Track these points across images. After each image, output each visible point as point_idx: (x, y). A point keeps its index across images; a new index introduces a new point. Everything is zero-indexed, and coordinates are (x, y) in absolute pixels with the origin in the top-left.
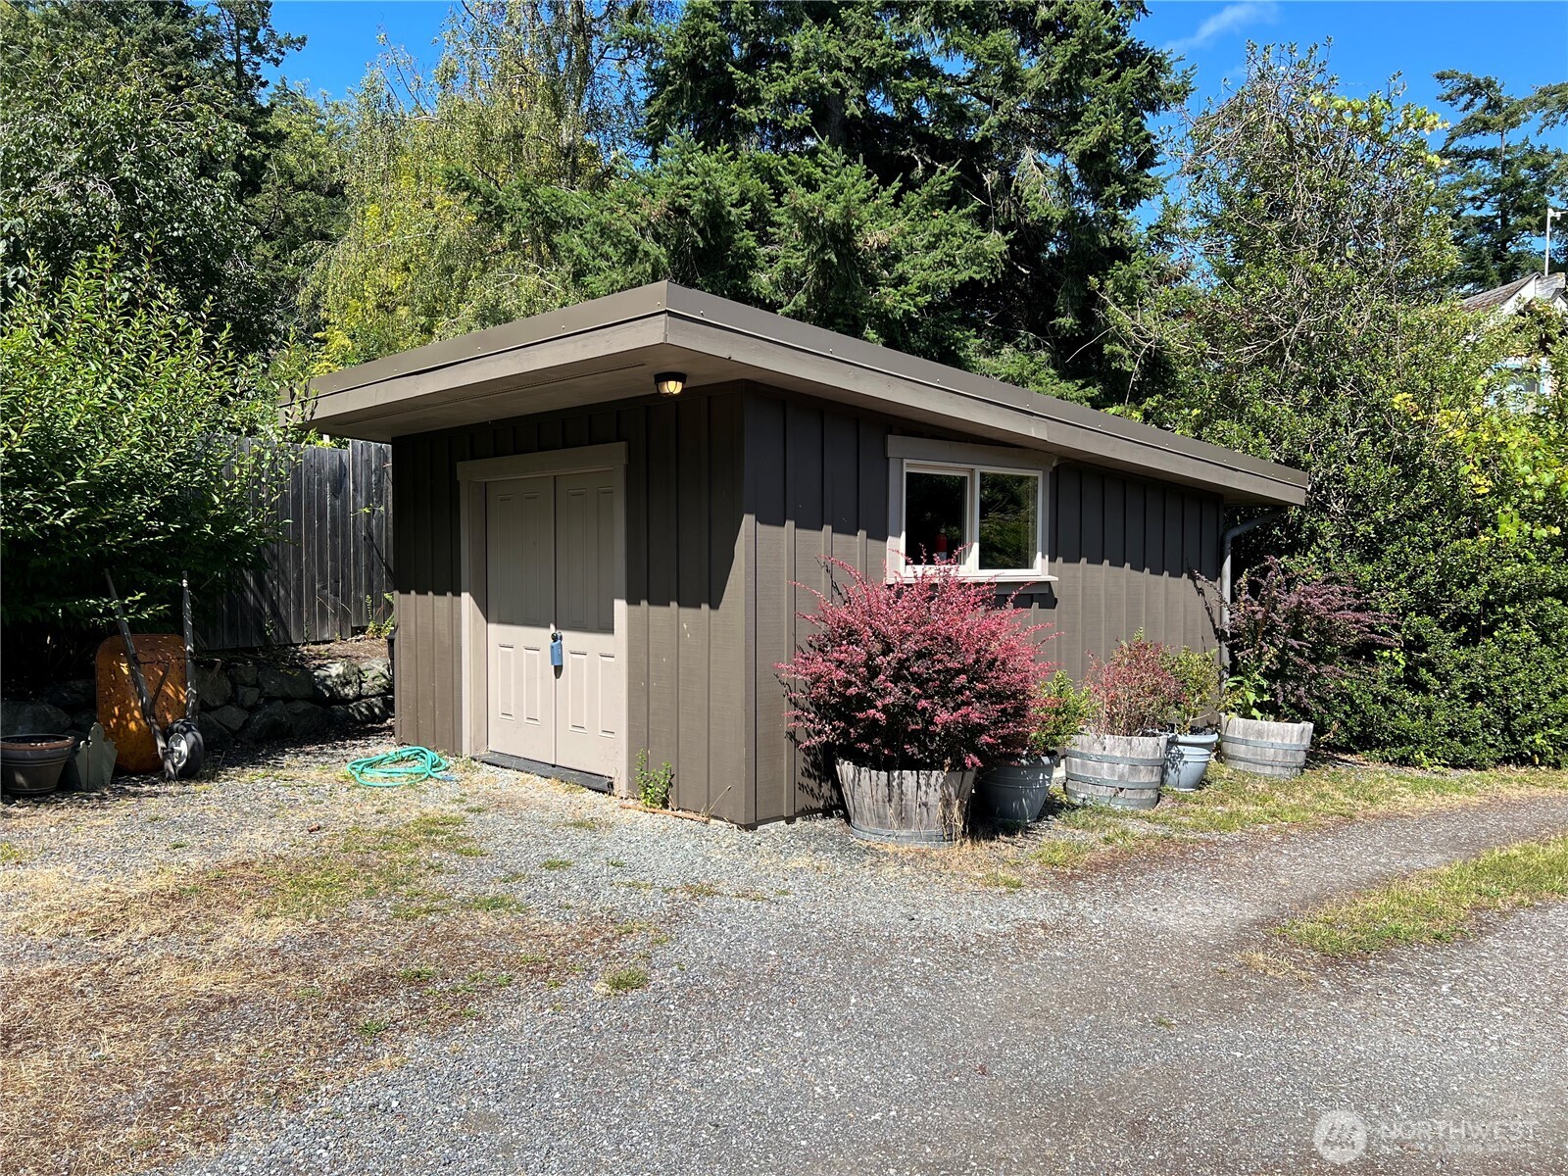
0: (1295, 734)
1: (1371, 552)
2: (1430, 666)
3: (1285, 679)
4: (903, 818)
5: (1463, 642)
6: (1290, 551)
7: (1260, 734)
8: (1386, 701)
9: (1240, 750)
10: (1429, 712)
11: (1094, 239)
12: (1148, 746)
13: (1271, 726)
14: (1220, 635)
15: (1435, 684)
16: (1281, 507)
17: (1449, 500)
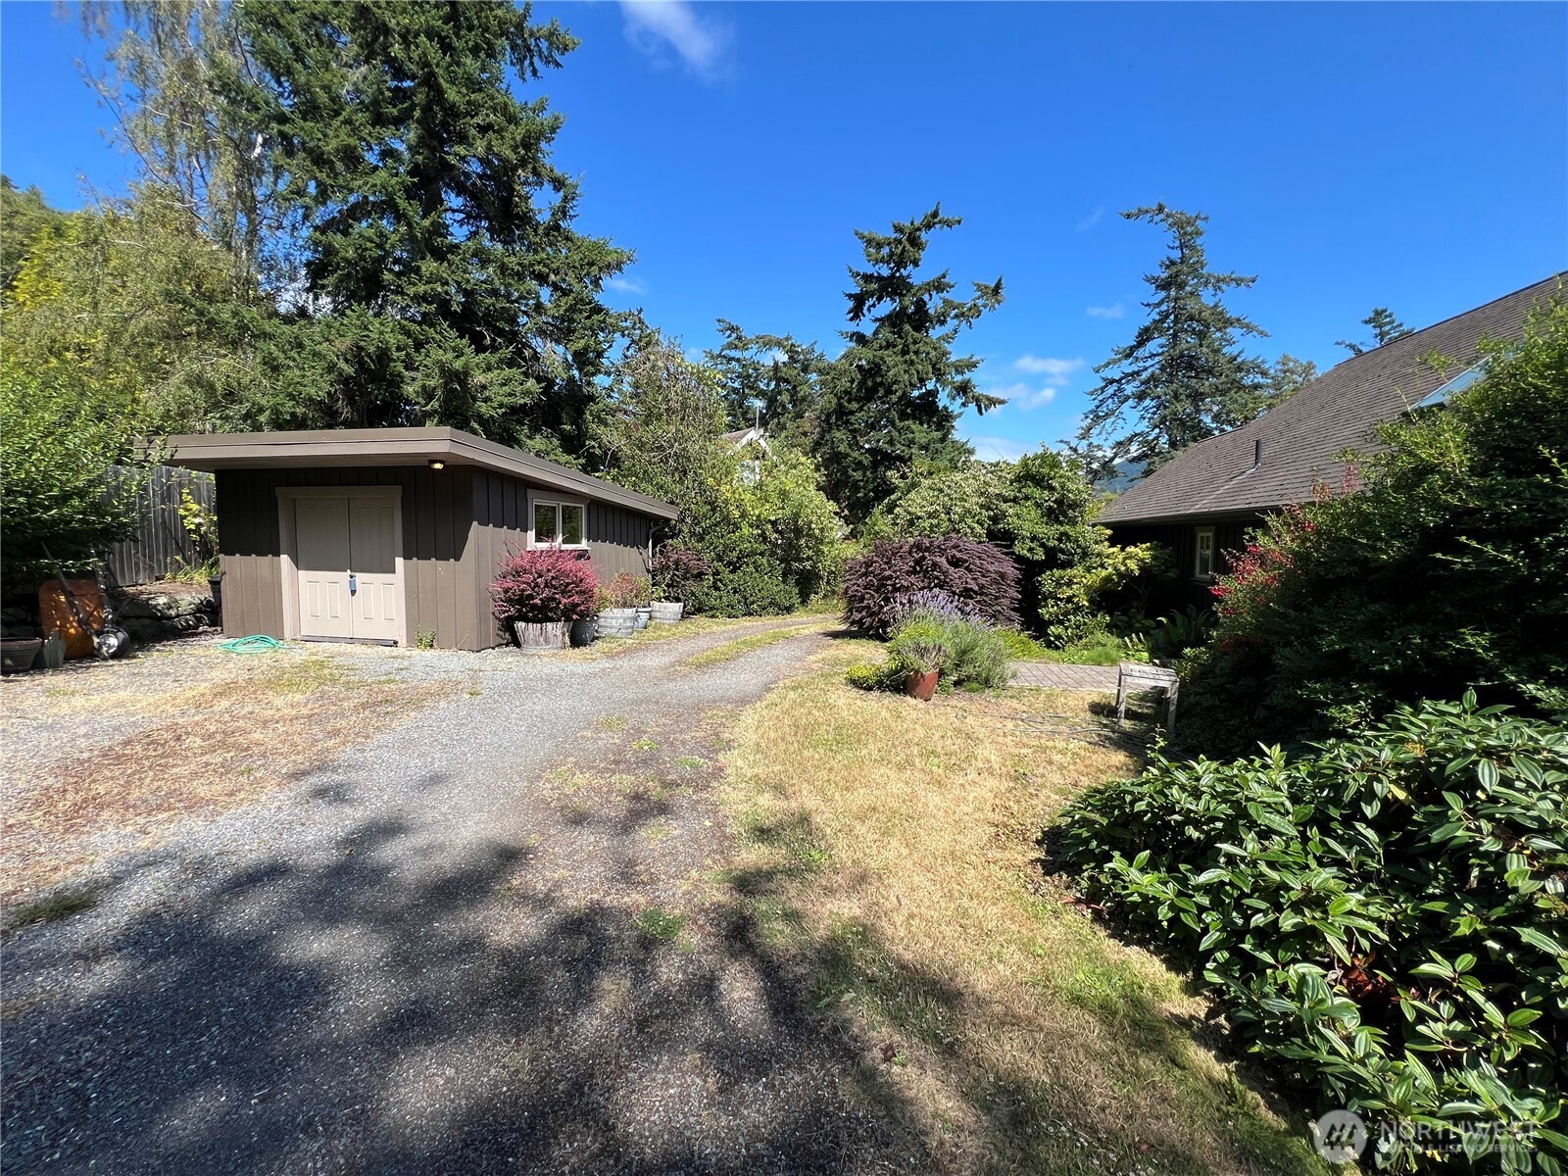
0: (676, 608)
1: (701, 539)
2: (720, 580)
3: (673, 587)
4: (547, 641)
5: (731, 572)
6: (672, 537)
7: (665, 608)
8: (707, 594)
9: (658, 615)
10: (721, 598)
11: (581, 391)
12: (629, 612)
13: (668, 604)
14: (648, 571)
15: (723, 588)
16: (667, 520)
17: (726, 519)
